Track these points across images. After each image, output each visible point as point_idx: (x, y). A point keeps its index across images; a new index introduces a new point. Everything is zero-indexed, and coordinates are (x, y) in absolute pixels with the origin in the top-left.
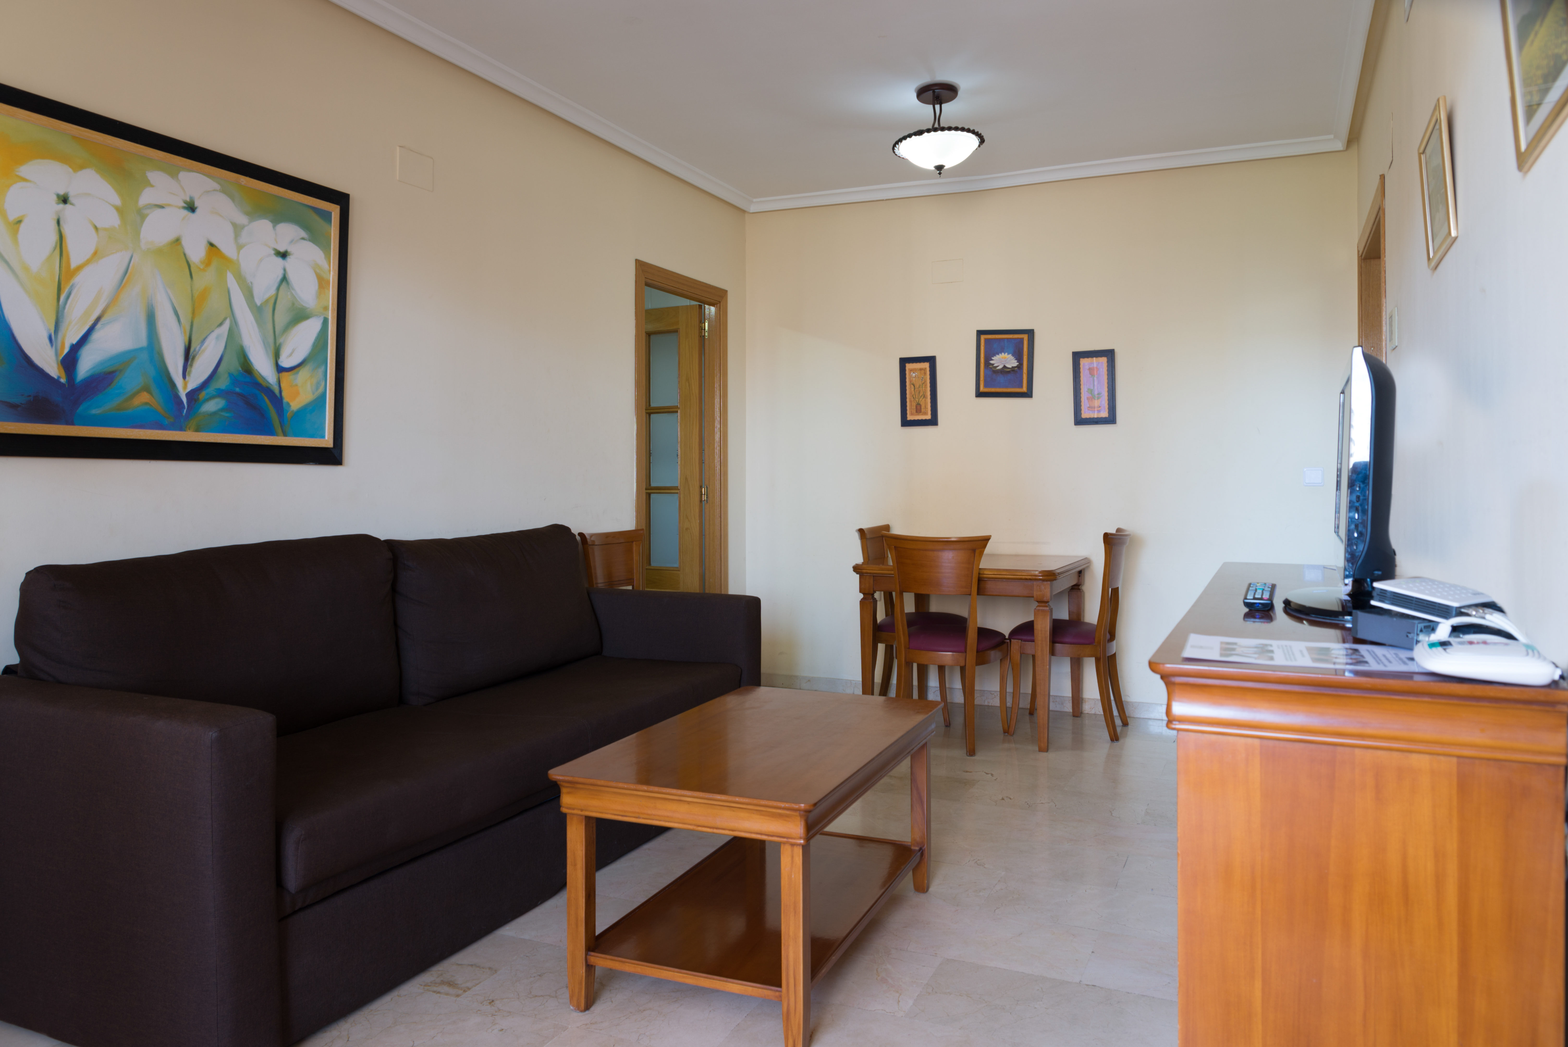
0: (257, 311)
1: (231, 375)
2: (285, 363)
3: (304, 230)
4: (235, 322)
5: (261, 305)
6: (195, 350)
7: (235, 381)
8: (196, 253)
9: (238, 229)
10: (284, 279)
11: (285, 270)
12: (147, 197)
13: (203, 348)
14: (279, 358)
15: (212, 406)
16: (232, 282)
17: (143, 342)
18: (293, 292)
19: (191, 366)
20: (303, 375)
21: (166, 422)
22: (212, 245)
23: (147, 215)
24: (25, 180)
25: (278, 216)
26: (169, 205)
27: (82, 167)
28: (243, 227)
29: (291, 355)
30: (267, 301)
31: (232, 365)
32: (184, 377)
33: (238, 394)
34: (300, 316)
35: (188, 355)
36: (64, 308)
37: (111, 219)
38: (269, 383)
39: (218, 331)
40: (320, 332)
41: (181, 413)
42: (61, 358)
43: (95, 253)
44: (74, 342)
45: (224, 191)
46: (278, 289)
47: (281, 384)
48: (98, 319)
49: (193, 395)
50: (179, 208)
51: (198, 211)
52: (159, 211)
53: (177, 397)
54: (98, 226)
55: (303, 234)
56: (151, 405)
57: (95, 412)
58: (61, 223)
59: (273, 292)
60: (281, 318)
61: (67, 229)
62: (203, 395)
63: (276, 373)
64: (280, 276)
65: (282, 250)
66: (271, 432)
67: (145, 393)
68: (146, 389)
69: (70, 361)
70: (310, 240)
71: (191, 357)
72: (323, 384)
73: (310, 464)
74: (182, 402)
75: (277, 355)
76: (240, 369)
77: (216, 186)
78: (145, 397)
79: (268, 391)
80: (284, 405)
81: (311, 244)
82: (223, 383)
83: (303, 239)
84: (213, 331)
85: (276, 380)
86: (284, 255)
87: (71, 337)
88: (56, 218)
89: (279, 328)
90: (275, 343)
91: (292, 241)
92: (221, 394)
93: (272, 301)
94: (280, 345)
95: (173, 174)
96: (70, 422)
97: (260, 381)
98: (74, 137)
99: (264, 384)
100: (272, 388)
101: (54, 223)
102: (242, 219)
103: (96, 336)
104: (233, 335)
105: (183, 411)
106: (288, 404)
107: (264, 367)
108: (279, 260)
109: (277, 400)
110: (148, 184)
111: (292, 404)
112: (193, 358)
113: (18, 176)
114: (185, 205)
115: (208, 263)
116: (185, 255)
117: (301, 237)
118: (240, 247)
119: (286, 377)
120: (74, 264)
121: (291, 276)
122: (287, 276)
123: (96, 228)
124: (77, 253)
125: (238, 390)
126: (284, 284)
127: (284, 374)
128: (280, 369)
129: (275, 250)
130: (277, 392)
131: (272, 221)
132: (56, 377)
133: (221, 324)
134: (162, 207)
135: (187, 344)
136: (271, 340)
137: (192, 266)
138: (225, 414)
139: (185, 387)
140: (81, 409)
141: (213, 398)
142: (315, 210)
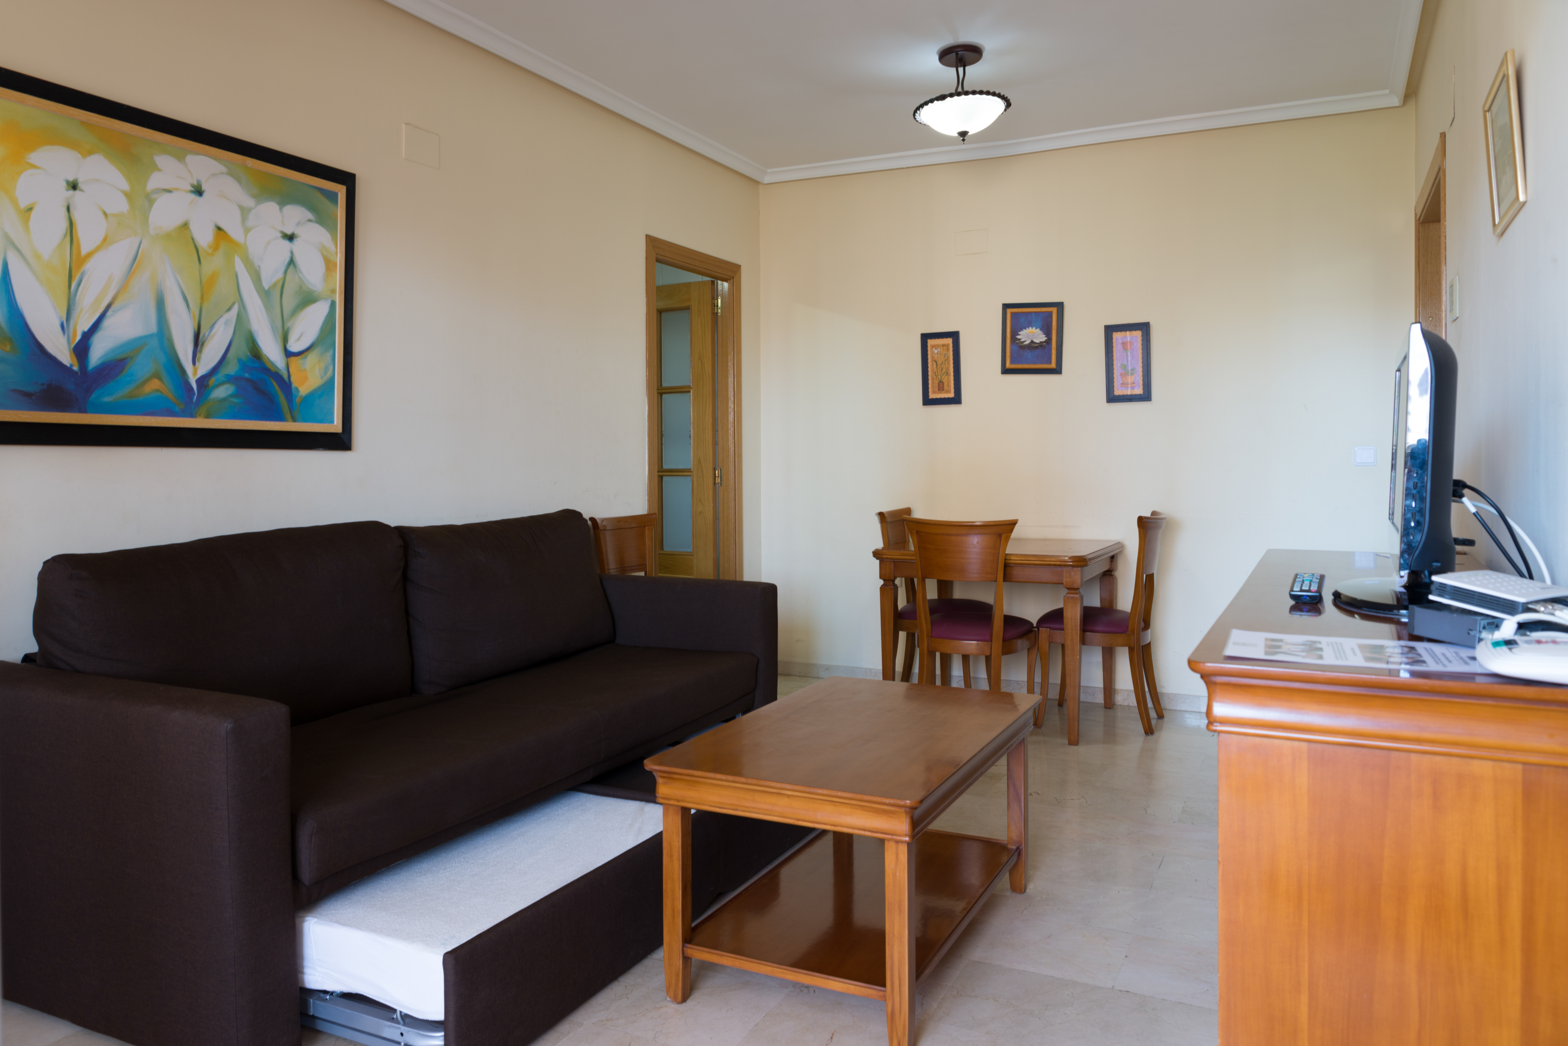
0: (265, 295)
1: (240, 360)
2: (294, 347)
3: (311, 212)
4: (243, 307)
5: (269, 288)
6: (204, 336)
7: (244, 366)
8: (204, 237)
9: (245, 212)
10: (292, 262)
11: (292, 253)
12: (155, 181)
13: (212, 333)
14: (287, 342)
15: (222, 392)
16: (239, 266)
17: (153, 328)
18: (300, 275)
19: (201, 351)
20: (312, 359)
21: (177, 409)
22: (219, 229)
23: (155, 200)
24: (35, 167)
25: (285, 198)
26: (177, 189)
27: (90, 153)
28: (250, 210)
29: (299, 339)
30: (275, 285)
31: (241, 350)
32: (194, 363)
33: (248, 380)
34: (307, 299)
35: (198, 341)
36: (75, 295)
37: (121, 205)
38: (278, 368)
39: (226, 317)
40: (327, 315)
41: (192, 399)
42: (73, 346)
43: (105, 239)
44: (86, 330)
45: (231, 174)
46: (286, 272)
47: (290, 369)
48: (109, 306)
49: (203, 381)
50: (187, 192)
51: (205, 195)
52: (167, 195)
53: (187, 383)
54: (107, 212)
55: (310, 215)
56: (162, 392)
57: (107, 399)
58: (71, 209)
59: (280, 275)
60: (289, 302)
61: (77, 216)
62: (212, 381)
63: (285, 357)
64: (288, 259)
65: (289, 232)
66: (280, 418)
67: (156, 380)
68: (157, 376)
69: (82, 349)
70: (317, 222)
71: (200, 343)
72: (331, 368)
73: (319, 450)
74: (192, 388)
75: (285, 340)
76: (249, 354)
77: (223, 168)
78: (155, 384)
79: (276, 376)
80: (293, 391)
81: (318, 225)
82: (232, 368)
83: (310, 221)
84: (221, 316)
85: (284, 365)
86: (291, 238)
87: (83, 324)
88: (66, 205)
89: (287, 312)
90: (283, 327)
91: (298, 224)
92: (231, 379)
93: (280, 285)
94: (288, 329)
95: (180, 157)
96: (83, 410)
97: (269, 366)
98: (83, 123)
99: (273, 369)
100: (280, 373)
101: (64, 210)
102: (249, 202)
103: (107, 323)
104: (242, 320)
105: (194, 398)
106: (297, 389)
107: (272, 352)
108: (286, 243)
109: (286, 386)
110: (155, 168)
111: (301, 389)
112: (203, 343)
113: (28, 163)
114: (192, 189)
115: (215, 247)
116: (193, 239)
117: (308, 218)
118: (247, 230)
119: (294, 361)
120: (84, 252)
121: (298, 259)
122: (294, 259)
123: (105, 214)
124: (87, 241)
125: (247, 375)
126: (291, 267)
127: (293, 359)
128: (288, 354)
129: (282, 232)
130: (285, 377)
131: (278, 204)
132: (68, 365)
133: (229, 309)
134: (169, 191)
135: (196, 329)
136: (279, 324)
137: (200, 251)
138: (235, 400)
139: (195, 373)
140: (93, 396)
141: (222, 384)
142: (322, 191)
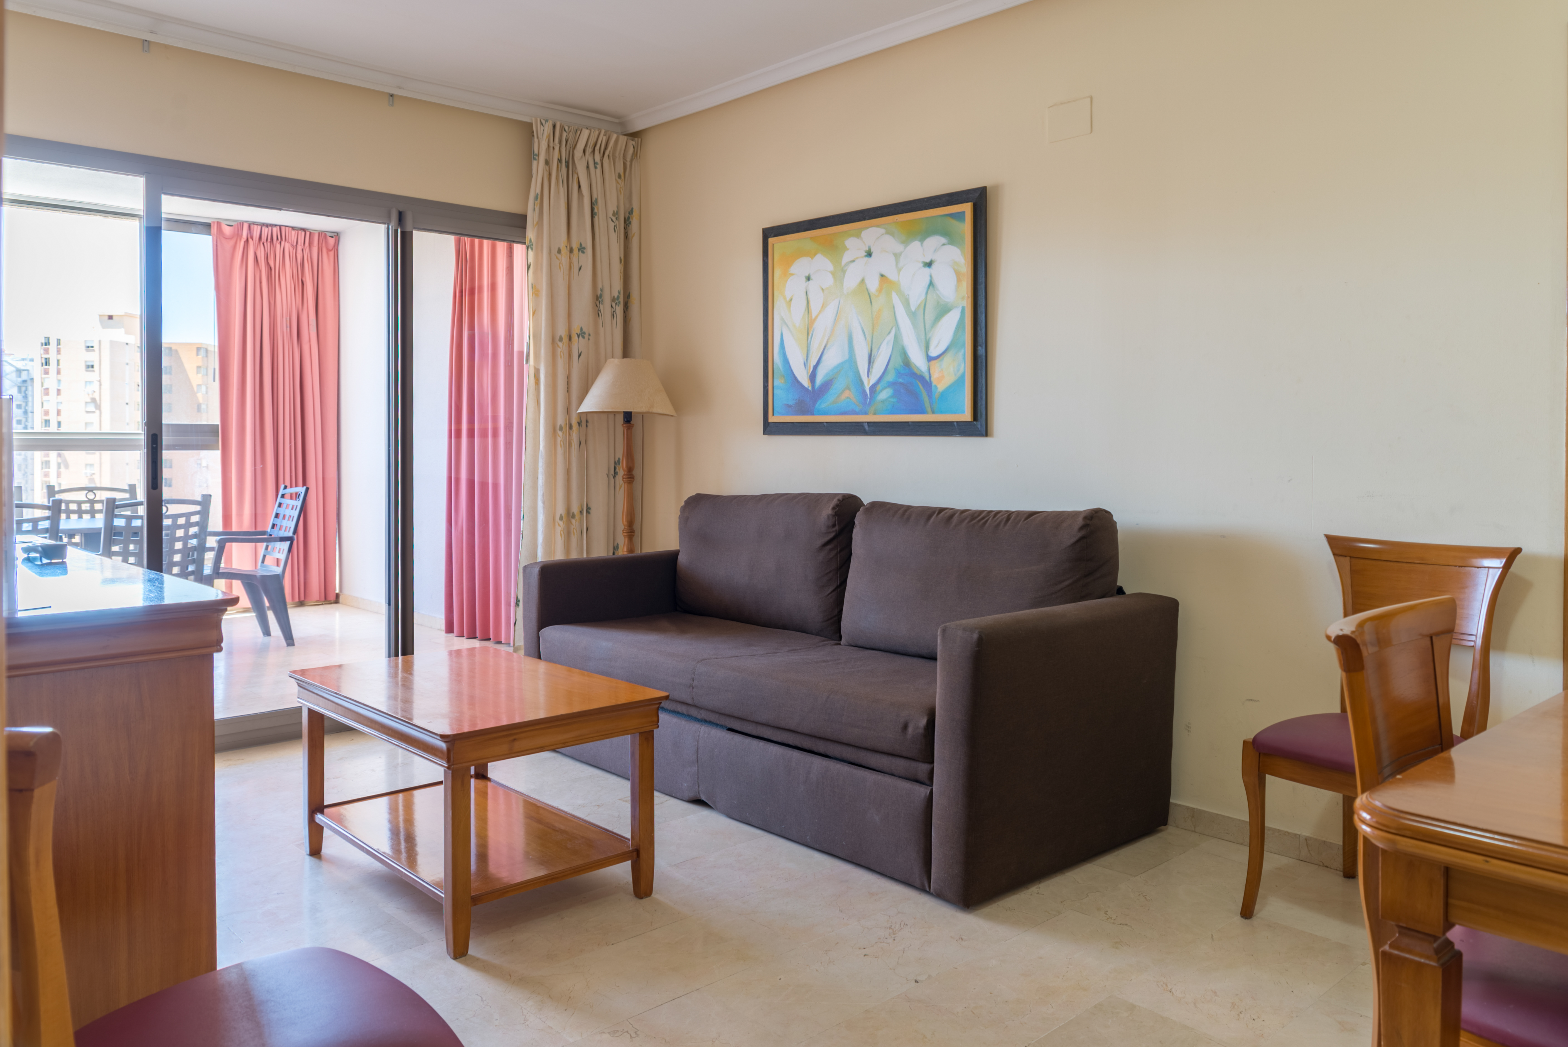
0: (912, 315)
1: (896, 369)
2: (933, 353)
3: (944, 237)
4: (898, 329)
5: (915, 310)
6: (874, 356)
7: (899, 374)
8: (873, 285)
9: (897, 256)
10: (931, 284)
11: (931, 276)
12: (847, 257)
13: (879, 352)
14: (929, 350)
15: (884, 395)
16: (896, 299)
17: (847, 357)
18: (938, 292)
19: (872, 367)
20: (947, 359)
21: (857, 410)
22: (882, 276)
23: (847, 270)
24: (792, 275)
25: (923, 234)
26: (857, 258)
27: (815, 254)
28: (900, 254)
29: (937, 346)
30: (919, 306)
31: (898, 362)
32: (868, 376)
33: (901, 383)
34: (943, 310)
35: (871, 360)
36: (810, 345)
37: (829, 281)
38: (922, 372)
39: (888, 338)
40: (959, 320)
41: (866, 402)
42: (809, 375)
43: (823, 305)
44: (815, 364)
45: (888, 233)
46: (927, 293)
47: (931, 371)
48: (825, 347)
49: (873, 388)
50: (862, 257)
51: (873, 255)
52: (853, 265)
53: (864, 391)
54: (824, 288)
55: (943, 240)
56: (850, 398)
57: (823, 406)
58: (808, 293)
59: (923, 297)
60: (930, 316)
61: (810, 296)
62: (879, 387)
63: (927, 362)
64: (928, 282)
65: (928, 261)
66: (923, 412)
67: (848, 391)
68: (848, 388)
69: (813, 377)
70: (949, 244)
71: (872, 361)
72: (963, 365)
74: (867, 394)
75: (927, 348)
76: (902, 364)
77: (883, 231)
78: (847, 393)
79: (921, 378)
80: (933, 388)
81: (950, 246)
82: (891, 377)
83: (944, 245)
84: (884, 339)
85: (926, 368)
86: (929, 264)
87: (813, 362)
88: (805, 291)
89: (928, 324)
90: (926, 339)
91: (935, 251)
92: (892, 384)
93: (923, 305)
94: (929, 339)
95: (858, 236)
96: (813, 414)
97: (916, 370)
98: (812, 238)
99: (918, 373)
100: (924, 375)
101: (805, 294)
102: (899, 248)
103: (824, 358)
104: (897, 339)
105: (867, 400)
106: (936, 386)
107: (918, 361)
108: (927, 269)
109: (927, 384)
110: (845, 249)
111: (938, 386)
112: (874, 361)
113: (789, 274)
114: (866, 254)
115: (880, 290)
116: (867, 289)
117: (941, 244)
118: (899, 270)
119: (935, 364)
120: (813, 317)
121: (936, 280)
122: (933, 281)
123: (823, 290)
124: (815, 308)
125: (901, 380)
126: (931, 287)
127: (933, 362)
128: (930, 359)
129: (924, 262)
130: (927, 378)
131: (920, 241)
132: (807, 387)
133: (889, 333)
134: (853, 261)
135: (870, 352)
136: (923, 337)
137: (871, 296)
138: (892, 400)
139: (869, 383)
140: (818, 404)
141: (885, 388)
142: (952, 216)
